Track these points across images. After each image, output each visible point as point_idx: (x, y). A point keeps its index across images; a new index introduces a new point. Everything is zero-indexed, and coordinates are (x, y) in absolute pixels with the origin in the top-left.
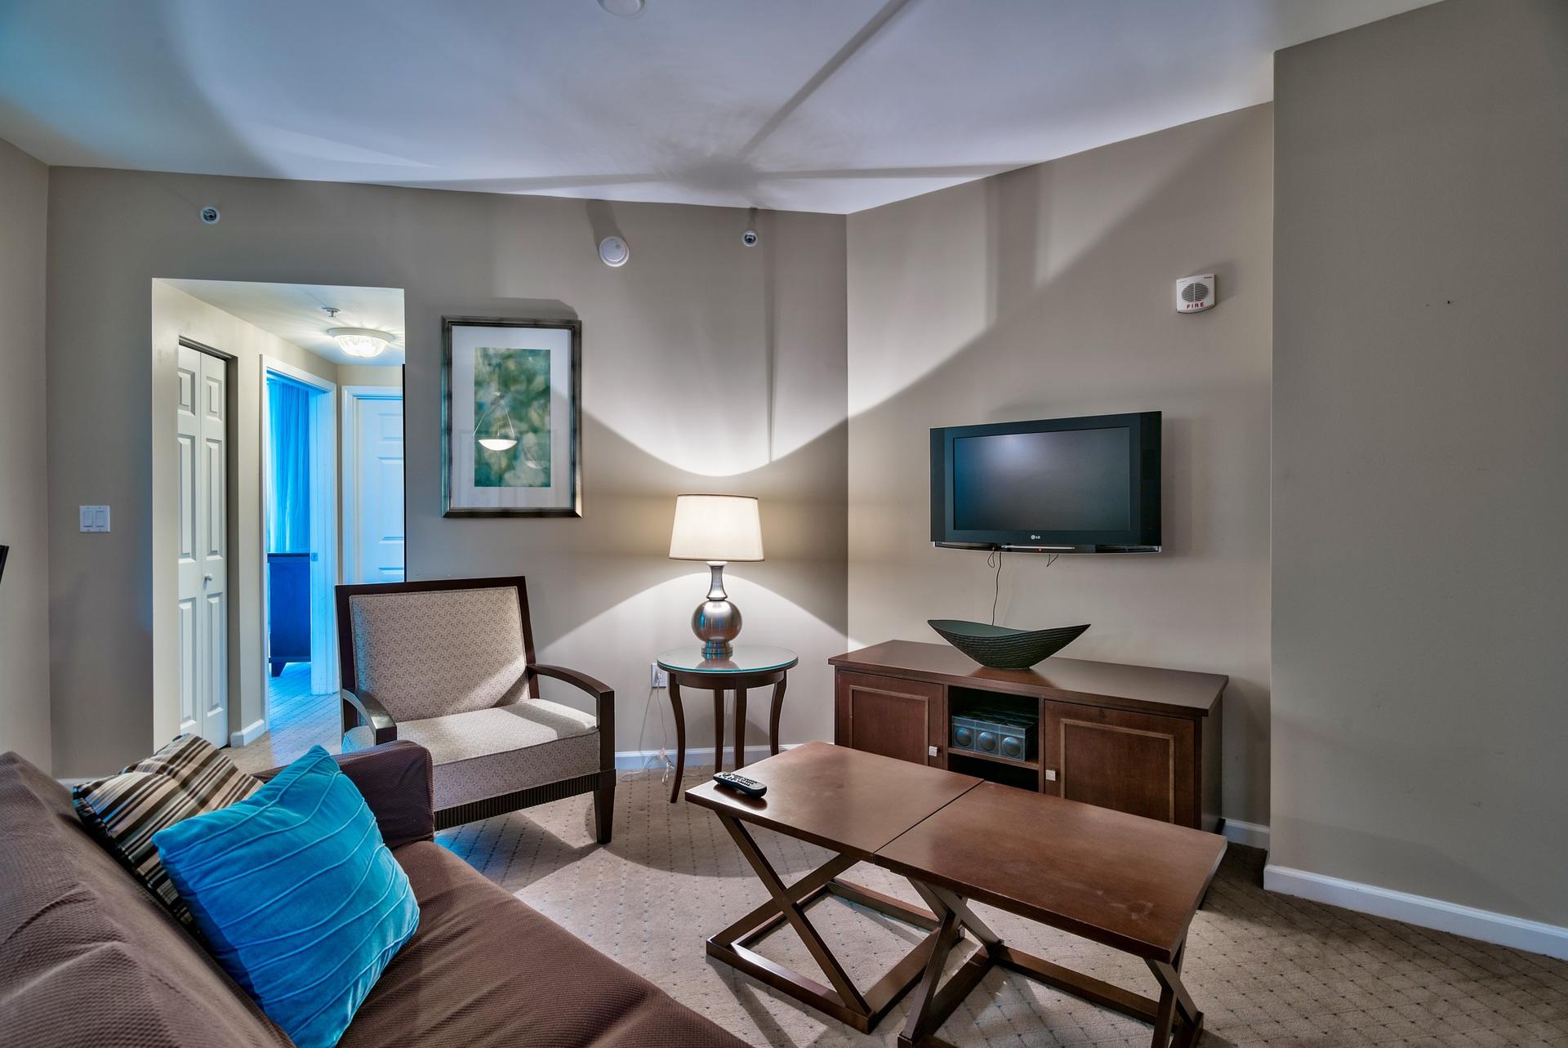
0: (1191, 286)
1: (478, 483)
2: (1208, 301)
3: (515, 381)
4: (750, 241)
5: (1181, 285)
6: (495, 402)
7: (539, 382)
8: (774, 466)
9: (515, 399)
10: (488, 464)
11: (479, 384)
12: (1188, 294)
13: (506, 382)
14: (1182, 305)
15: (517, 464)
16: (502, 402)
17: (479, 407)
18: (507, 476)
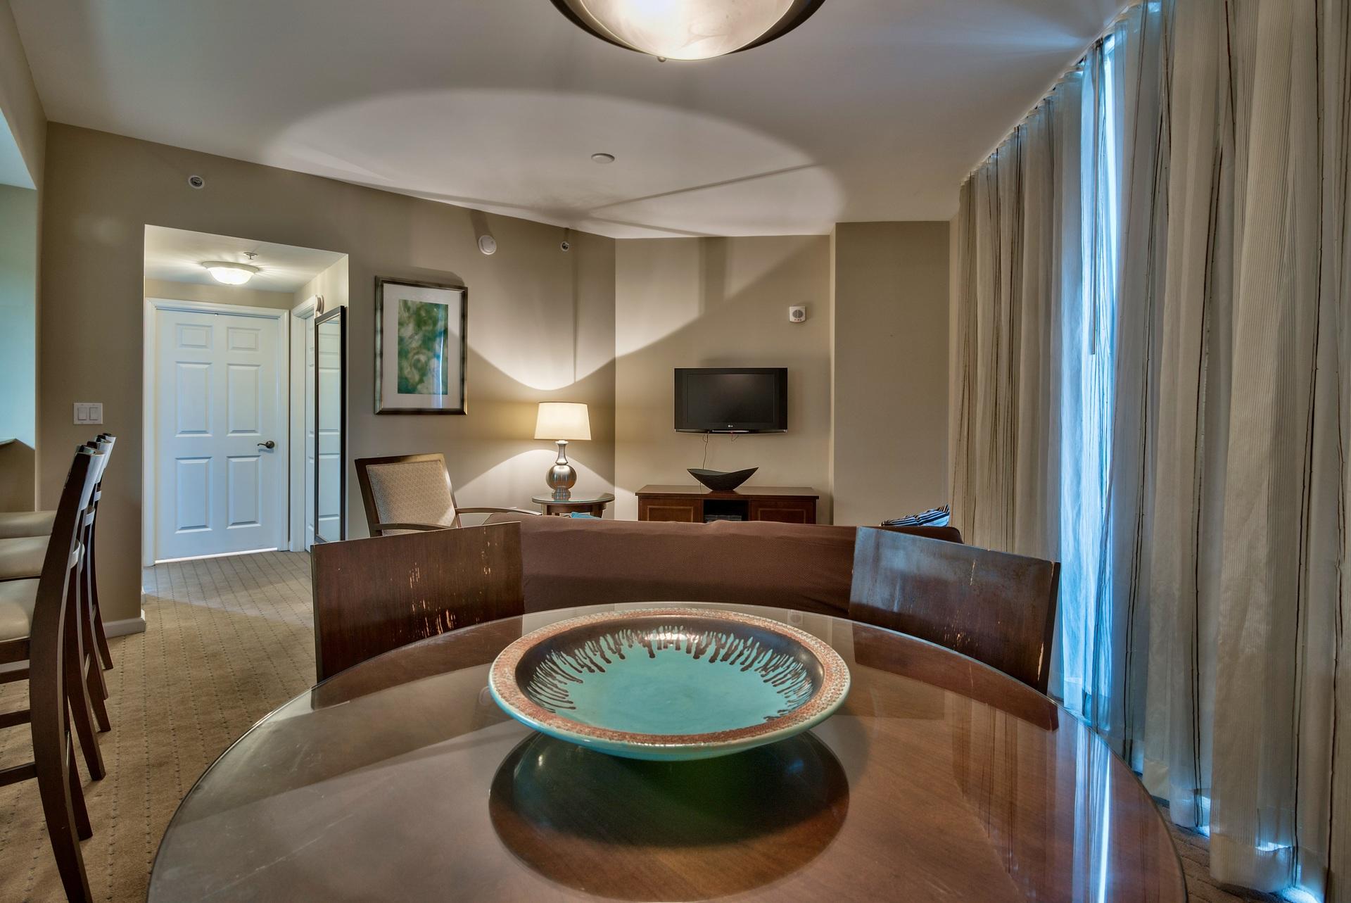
0: (796, 311)
1: (400, 391)
2: (803, 319)
3: (425, 323)
4: (564, 247)
5: (792, 310)
6: (411, 337)
7: (440, 325)
8: (576, 384)
9: (424, 336)
10: (406, 378)
11: (401, 324)
12: (795, 314)
13: (420, 323)
14: (792, 319)
15: (425, 378)
16: (416, 337)
17: (401, 340)
18: (419, 387)
